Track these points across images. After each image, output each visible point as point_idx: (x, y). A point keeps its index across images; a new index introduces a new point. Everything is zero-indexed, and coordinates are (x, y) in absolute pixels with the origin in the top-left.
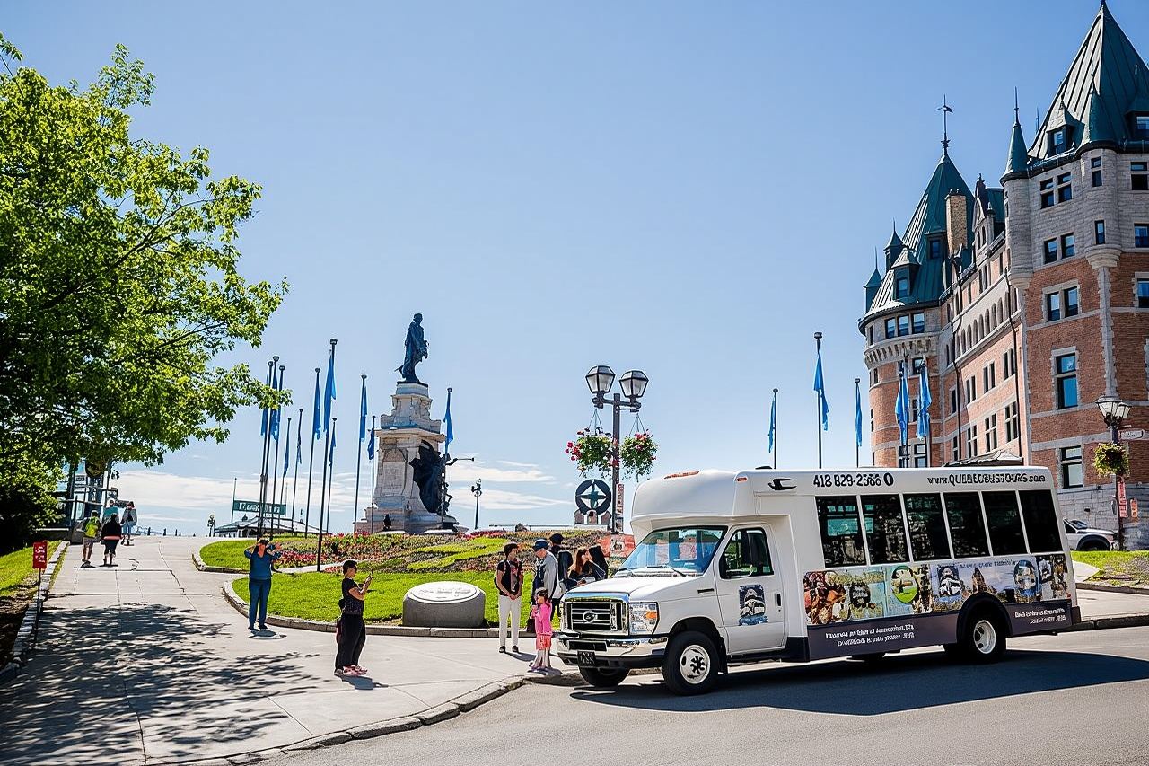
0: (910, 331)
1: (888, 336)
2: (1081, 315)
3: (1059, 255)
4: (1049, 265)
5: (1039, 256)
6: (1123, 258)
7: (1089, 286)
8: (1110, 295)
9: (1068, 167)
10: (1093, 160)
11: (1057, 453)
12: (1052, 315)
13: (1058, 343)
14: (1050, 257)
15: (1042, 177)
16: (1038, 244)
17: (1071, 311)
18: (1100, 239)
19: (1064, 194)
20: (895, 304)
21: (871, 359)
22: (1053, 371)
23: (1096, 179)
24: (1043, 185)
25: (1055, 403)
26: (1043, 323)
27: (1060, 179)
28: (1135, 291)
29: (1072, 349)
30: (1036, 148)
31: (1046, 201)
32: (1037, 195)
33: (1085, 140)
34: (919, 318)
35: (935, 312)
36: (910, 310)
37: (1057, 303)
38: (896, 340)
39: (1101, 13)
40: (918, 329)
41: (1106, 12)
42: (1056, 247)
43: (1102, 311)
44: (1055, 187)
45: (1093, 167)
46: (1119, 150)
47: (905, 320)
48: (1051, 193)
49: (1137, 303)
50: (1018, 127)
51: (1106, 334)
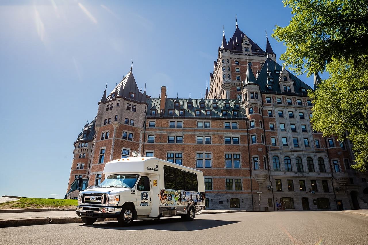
0: (84, 146)
1: (79, 147)
2: (109, 139)
3: (107, 123)
4: (104, 125)
5: (103, 123)
6: (121, 125)
7: (112, 131)
8: (115, 134)
9: (113, 102)
10: (118, 100)
11: (96, 175)
12: (102, 139)
13: (102, 146)
14: (105, 123)
15: (107, 104)
16: (103, 120)
17: (106, 138)
18: (116, 119)
19: (111, 108)
20: (82, 139)
21: (74, 152)
22: (99, 153)
23: (118, 105)
24: (108, 106)
25: (98, 162)
26: (100, 140)
27: (111, 104)
28: (122, 135)
29: (105, 148)
30: (108, 98)
31: (107, 110)
32: (106, 108)
33: (118, 95)
34: (87, 144)
35: (90, 143)
36: (85, 141)
37: (104, 136)
38: (80, 148)
39: (130, 72)
40: (86, 146)
41: (131, 72)
42: (107, 121)
43: (113, 138)
44: (109, 107)
45: (118, 102)
46: (125, 99)
47: (83, 144)
48: (109, 108)
49: (122, 138)
50: (105, 92)
51: (113, 144)
